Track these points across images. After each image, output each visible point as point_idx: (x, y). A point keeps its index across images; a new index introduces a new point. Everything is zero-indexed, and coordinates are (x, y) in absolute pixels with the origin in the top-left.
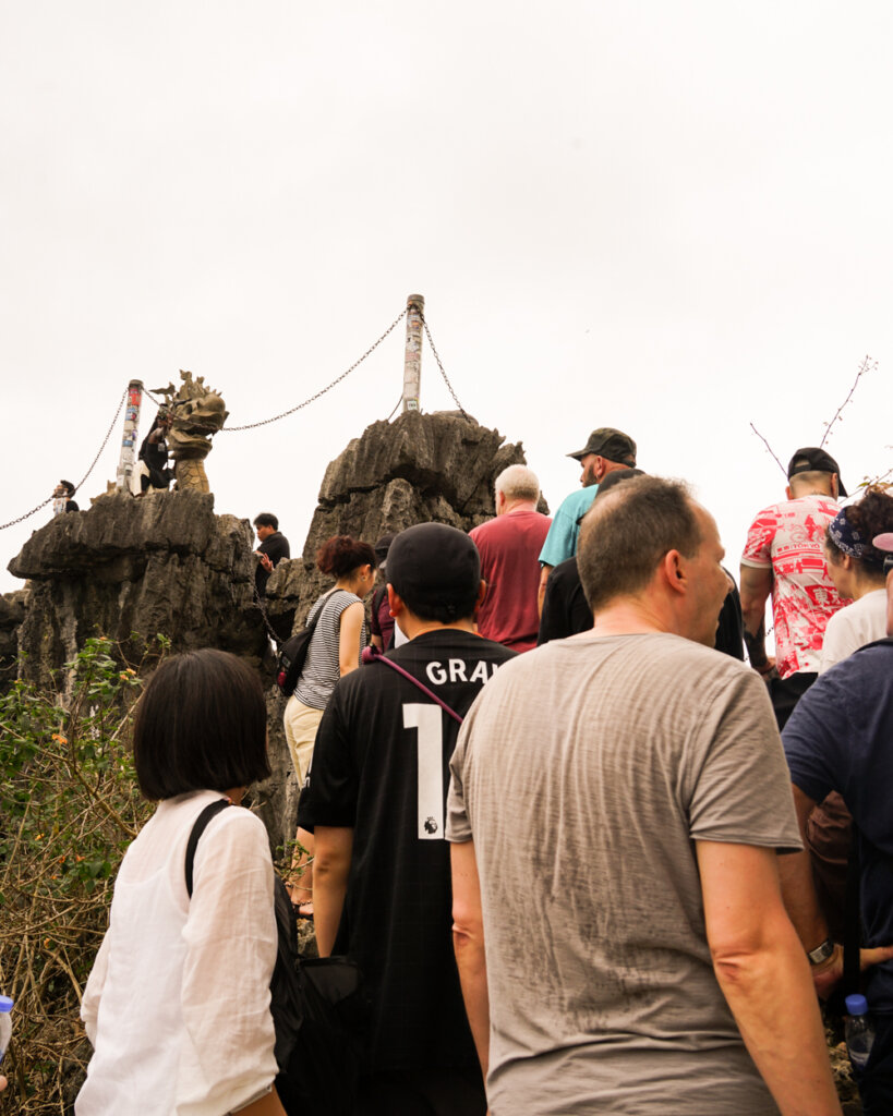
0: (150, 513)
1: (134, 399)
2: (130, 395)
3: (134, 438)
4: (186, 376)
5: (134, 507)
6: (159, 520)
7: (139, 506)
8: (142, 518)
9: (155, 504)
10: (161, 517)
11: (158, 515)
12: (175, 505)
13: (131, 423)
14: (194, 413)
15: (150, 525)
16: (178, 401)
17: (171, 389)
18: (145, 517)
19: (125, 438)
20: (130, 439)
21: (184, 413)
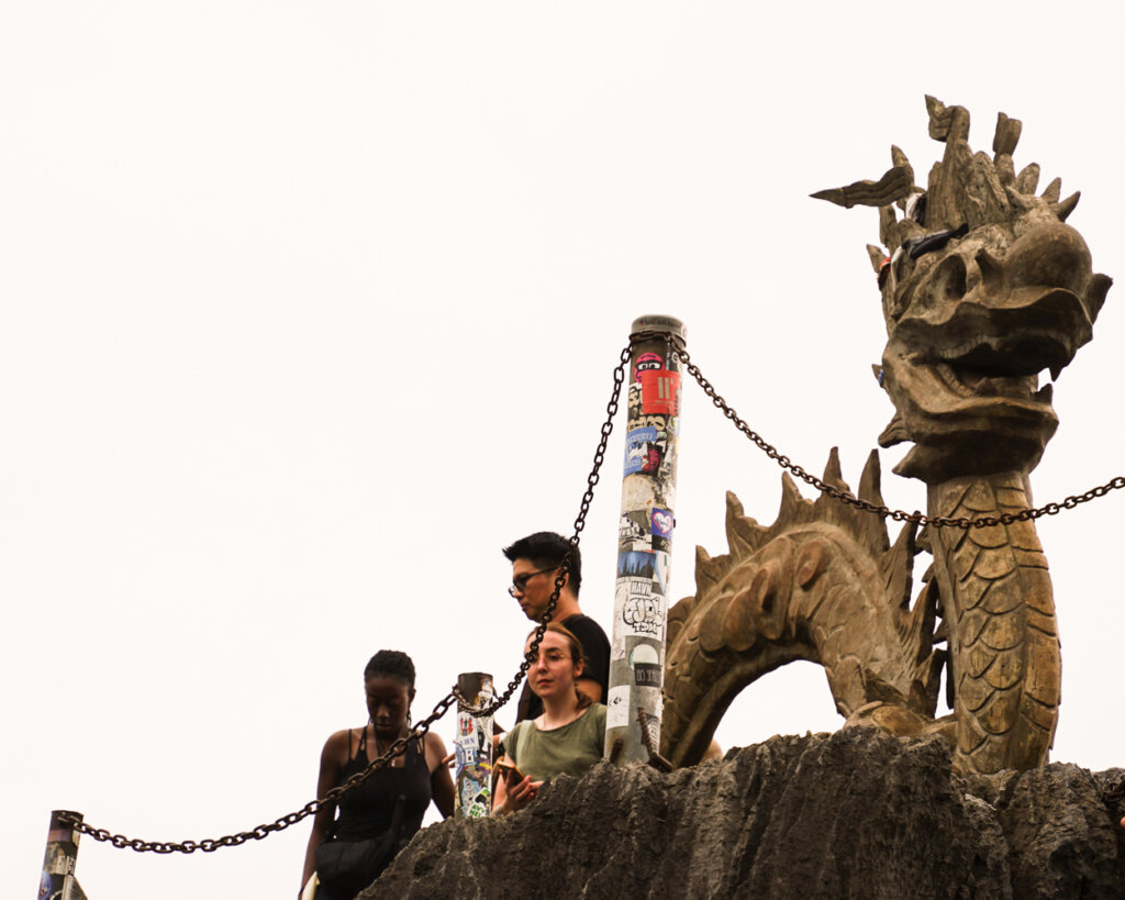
0: (717, 836)
1: (652, 391)
2: (636, 377)
3: (659, 542)
4: (948, 123)
5: (662, 812)
6: (746, 861)
7: (679, 811)
8: (686, 856)
9: (731, 797)
10: (751, 849)
11: (741, 845)
12: (798, 803)
13: (645, 483)
14: (968, 296)
15: (715, 883)
16: (918, 235)
17: (897, 180)
18: (700, 852)
19: (626, 542)
20: (644, 545)
21: (940, 293)
